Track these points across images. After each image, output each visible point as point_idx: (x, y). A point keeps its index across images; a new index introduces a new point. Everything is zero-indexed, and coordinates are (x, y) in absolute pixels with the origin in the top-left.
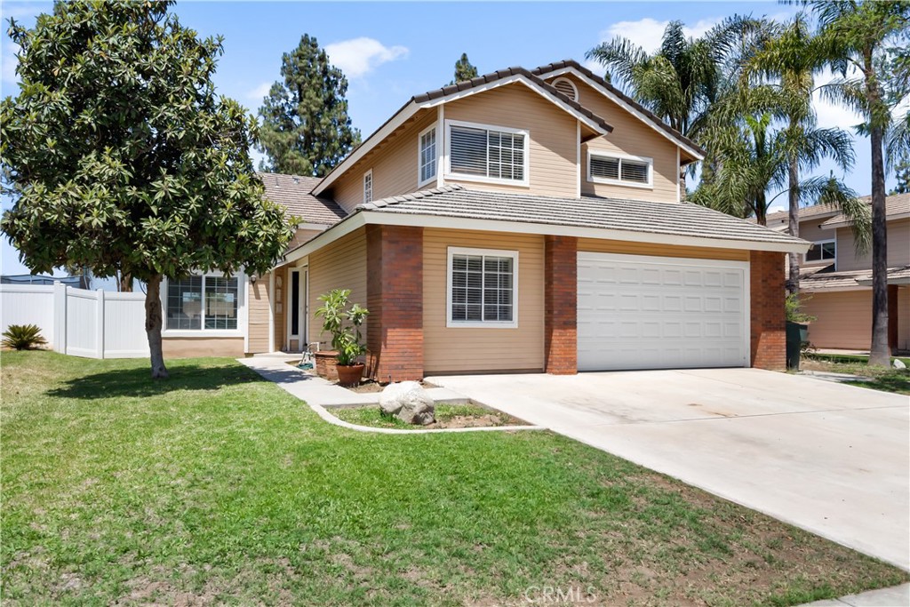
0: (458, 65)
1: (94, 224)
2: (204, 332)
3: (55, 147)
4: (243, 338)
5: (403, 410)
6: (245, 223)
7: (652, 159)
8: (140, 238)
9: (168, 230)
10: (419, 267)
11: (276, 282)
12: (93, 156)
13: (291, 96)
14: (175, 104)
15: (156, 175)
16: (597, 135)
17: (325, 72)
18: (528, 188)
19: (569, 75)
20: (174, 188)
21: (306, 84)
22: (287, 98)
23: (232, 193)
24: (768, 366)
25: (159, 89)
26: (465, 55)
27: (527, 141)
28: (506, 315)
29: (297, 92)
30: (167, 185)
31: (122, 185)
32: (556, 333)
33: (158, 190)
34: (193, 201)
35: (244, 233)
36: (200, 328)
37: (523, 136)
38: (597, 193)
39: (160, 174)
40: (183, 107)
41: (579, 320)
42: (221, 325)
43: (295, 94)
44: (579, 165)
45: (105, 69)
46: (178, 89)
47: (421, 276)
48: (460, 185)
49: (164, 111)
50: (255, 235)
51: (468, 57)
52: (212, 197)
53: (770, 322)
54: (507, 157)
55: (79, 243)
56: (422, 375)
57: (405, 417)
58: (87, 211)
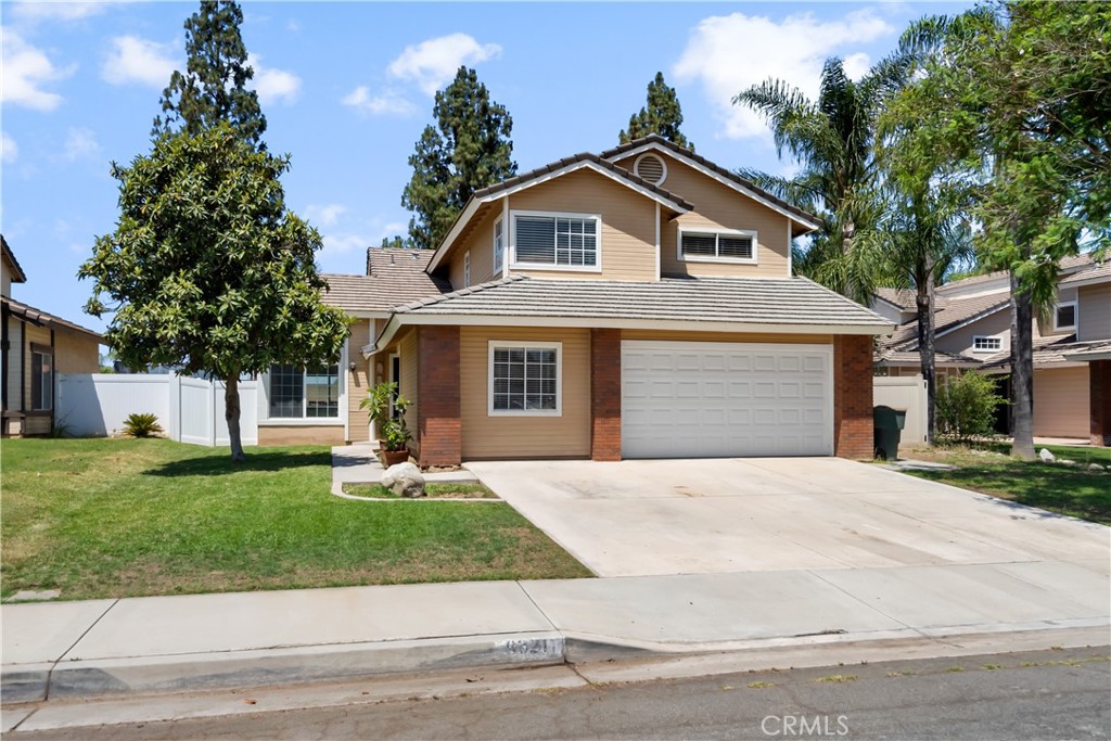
0: (651, 87)
1: (169, 335)
2: (306, 420)
3: (141, 274)
4: (343, 426)
5: (396, 485)
6: (299, 326)
7: (756, 232)
8: (210, 343)
9: (231, 336)
10: (457, 361)
11: (376, 369)
12: (171, 278)
13: (445, 141)
14: (237, 230)
15: (221, 290)
16: (677, 214)
17: (485, 109)
18: (600, 274)
19: (654, 151)
20: (236, 301)
21: (461, 127)
22: (440, 144)
23: (288, 301)
24: (851, 454)
25: (224, 218)
26: (660, 74)
27: (599, 224)
28: (550, 403)
29: (452, 136)
30: (231, 298)
31: (193, 300)
32: (597, 421)
33: (223, 303)
34: (253, 310)
35: (297, 335)
36: (302, 416)
37: (595, 220)
38: (690, 273)
39: (225, 289)
40: (242, 232)
41: (623, 407)
42: (322, 413)
43: (450, 139)
44: (658, 247)
45: (178, 208)
46: (239, 216)
47: (458, 369)
48: (525, 274)
49: (228, 236)
50: (309, 337)
51: (664, 76)
52: (271, 306)
53: (853, 408)
54: (576, 242)
55: (160, 350)
56: (459, 460)
57: (397, 491)
58: (165, 325)
